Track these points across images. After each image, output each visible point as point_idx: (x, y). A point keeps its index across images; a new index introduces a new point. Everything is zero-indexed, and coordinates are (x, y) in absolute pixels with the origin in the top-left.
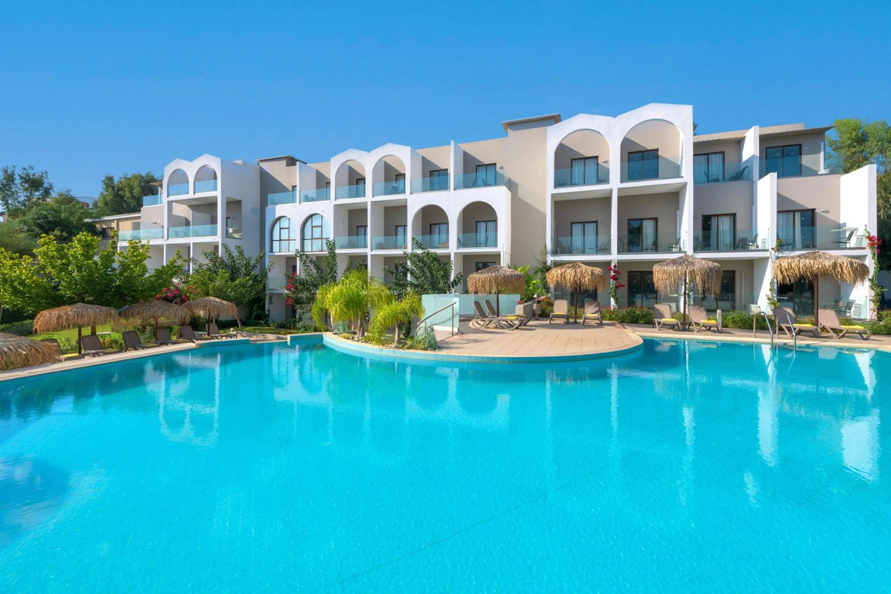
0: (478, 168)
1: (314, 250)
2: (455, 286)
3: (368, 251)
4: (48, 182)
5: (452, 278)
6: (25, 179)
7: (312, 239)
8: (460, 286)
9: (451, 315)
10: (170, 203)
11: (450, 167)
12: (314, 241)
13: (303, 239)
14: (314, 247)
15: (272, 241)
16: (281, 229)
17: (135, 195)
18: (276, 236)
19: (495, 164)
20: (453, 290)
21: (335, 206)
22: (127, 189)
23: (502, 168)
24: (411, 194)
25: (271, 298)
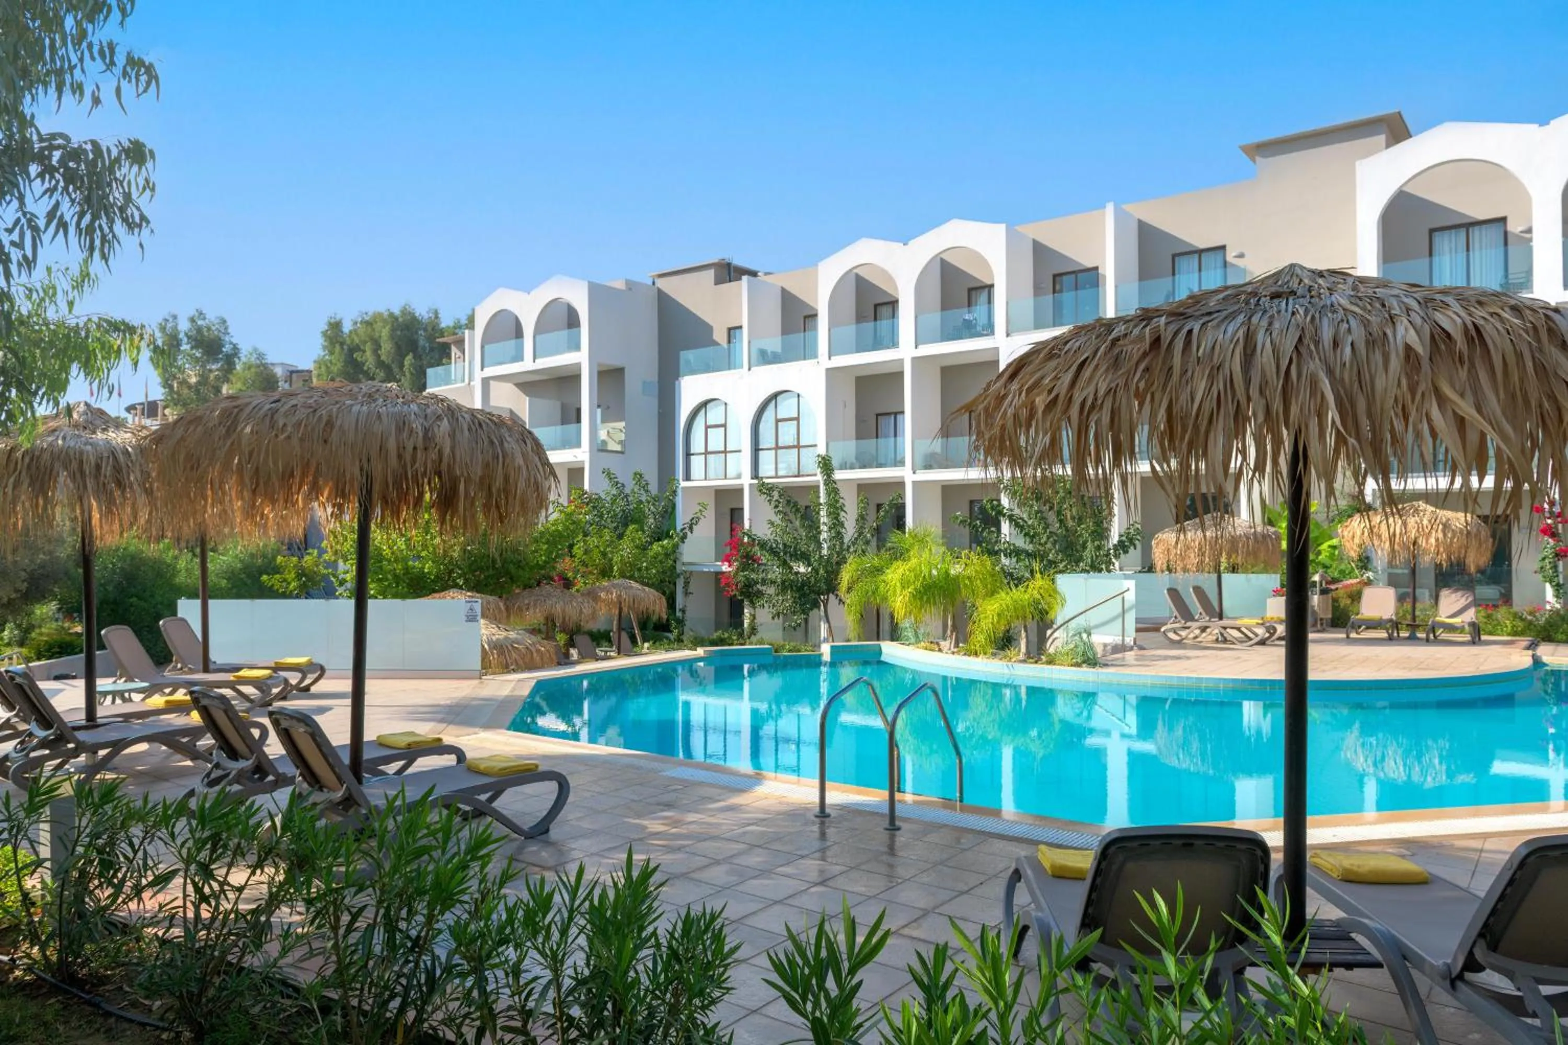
0: (1177, 259)
1: (781, 473)
2: (1122, 556)
3: (907, 474)
4: (231, 343)
5: (1114, 538)
6: (196, 340)
7: (777, 448)
8: (1134, 554)
9: (1120, 610)
10: (486, 382)
11: (1104, 263)
12: (780, 451)
13: (756, 450)
14: (780, 466)
15: (688, 455)
16: (707, 427)
17: (383, 358)
18: (697, 445)
19: (1223, 248)
20: (1117, 564)
21: (828, 370)
22: (368, 348)
23: (1241, 256)
24: (1008, 335)
25: (687, 583)
